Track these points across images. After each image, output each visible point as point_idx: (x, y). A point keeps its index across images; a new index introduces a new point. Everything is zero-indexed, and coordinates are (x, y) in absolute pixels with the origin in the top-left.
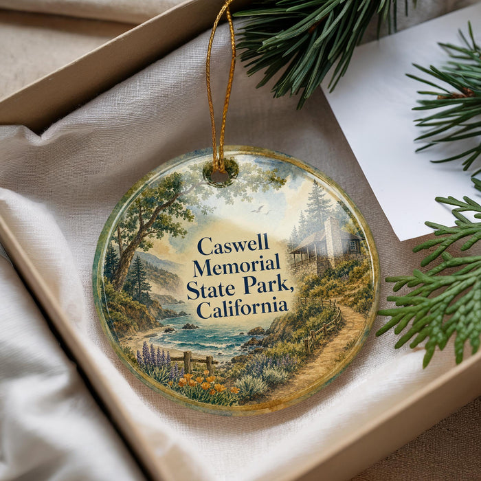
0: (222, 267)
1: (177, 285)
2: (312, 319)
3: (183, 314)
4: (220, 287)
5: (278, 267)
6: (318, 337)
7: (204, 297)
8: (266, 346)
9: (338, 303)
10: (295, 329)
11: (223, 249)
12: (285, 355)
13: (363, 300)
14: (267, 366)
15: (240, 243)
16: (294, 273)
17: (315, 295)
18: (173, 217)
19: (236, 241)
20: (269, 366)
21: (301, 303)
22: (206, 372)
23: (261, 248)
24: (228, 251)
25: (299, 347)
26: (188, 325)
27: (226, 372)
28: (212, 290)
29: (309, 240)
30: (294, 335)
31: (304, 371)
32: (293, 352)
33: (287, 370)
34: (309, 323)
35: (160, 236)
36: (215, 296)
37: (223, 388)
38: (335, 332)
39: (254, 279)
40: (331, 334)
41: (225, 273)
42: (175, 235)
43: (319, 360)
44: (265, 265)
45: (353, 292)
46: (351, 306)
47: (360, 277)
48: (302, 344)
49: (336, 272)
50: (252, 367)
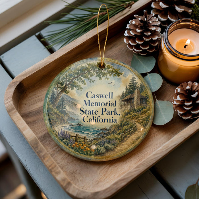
0: (94, 103)
1: (77, 108)
2: (125, 127)
3: (77, 119)
4: (93, 111)
5: (115, 106)
6: (127, 134)
7: (86, 114)
8: (107, 135)
9: (136, 122)
10: (118, 130)
11: (96, 96)
12: (113, 139)
13: (145, 122)
14: (106, 142)
15: (102, 95)
16: (121, 109)
17: (128, 118)
18: (79, 82)
19: (101, 94)
20: (107, 143)
21: (122, 120)
22: (83, 143)
23: (110, 98)
24: (97, 97)
25: (119, 137)
26: (79, 124)
27: (91, 143)
28: (89, 112)
29: (128, 97)
30: (118, 132)
31: (120, 146)
32: (116, 139)
33: (113, 145)
34: (124, 128)
35: (72, 89)
36: (90, 114)
37: (89, 149)
38: (133, 132)
39: (106, 109)
40: (131, 133)
41: (95, 106)
42: (78, 89)
43: (126, 142)
44: (110, 104)
45: (142, 118)
46: (140, 124)
47: (145, 113)
48: (120, 136)
49: (136, 110)
50: (101, 143)
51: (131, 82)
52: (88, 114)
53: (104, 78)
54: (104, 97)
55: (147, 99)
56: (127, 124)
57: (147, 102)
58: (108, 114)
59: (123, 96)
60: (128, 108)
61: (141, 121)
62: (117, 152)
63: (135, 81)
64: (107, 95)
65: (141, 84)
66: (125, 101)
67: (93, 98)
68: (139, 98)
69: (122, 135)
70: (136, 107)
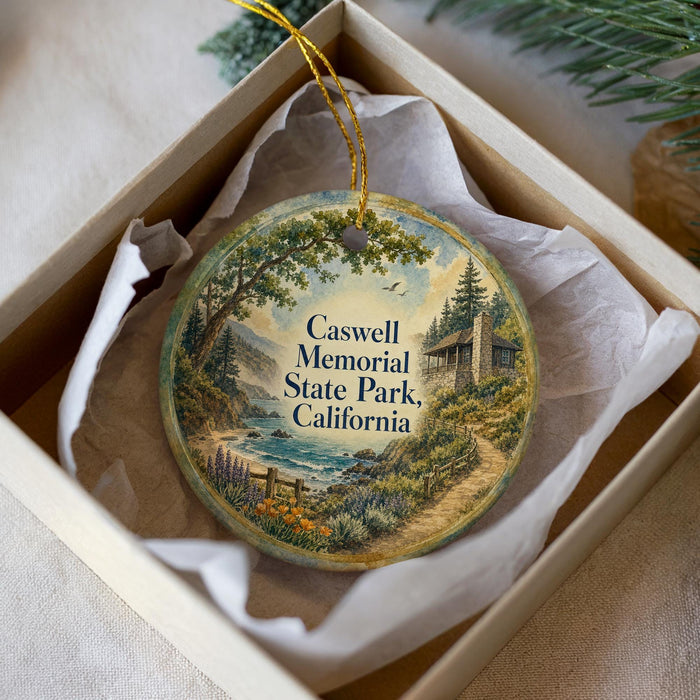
51: (463, 286)
52: (313, 396)
53: (371, 267)
54: (369, 338)
55: (515, 350)
56: (445, 438)
57: (517, 362)
58: (380, 398)
59: (434, 336)
60: (448, 382)
61: (493, 430)
62: (407, 542)
63: (475, 282)
64: (378, 332)
65: (496, 294)
66: (441, 353)
67: (330, 338)
68: (489, 348)
69: (426, 479)
70: (476, 376)
